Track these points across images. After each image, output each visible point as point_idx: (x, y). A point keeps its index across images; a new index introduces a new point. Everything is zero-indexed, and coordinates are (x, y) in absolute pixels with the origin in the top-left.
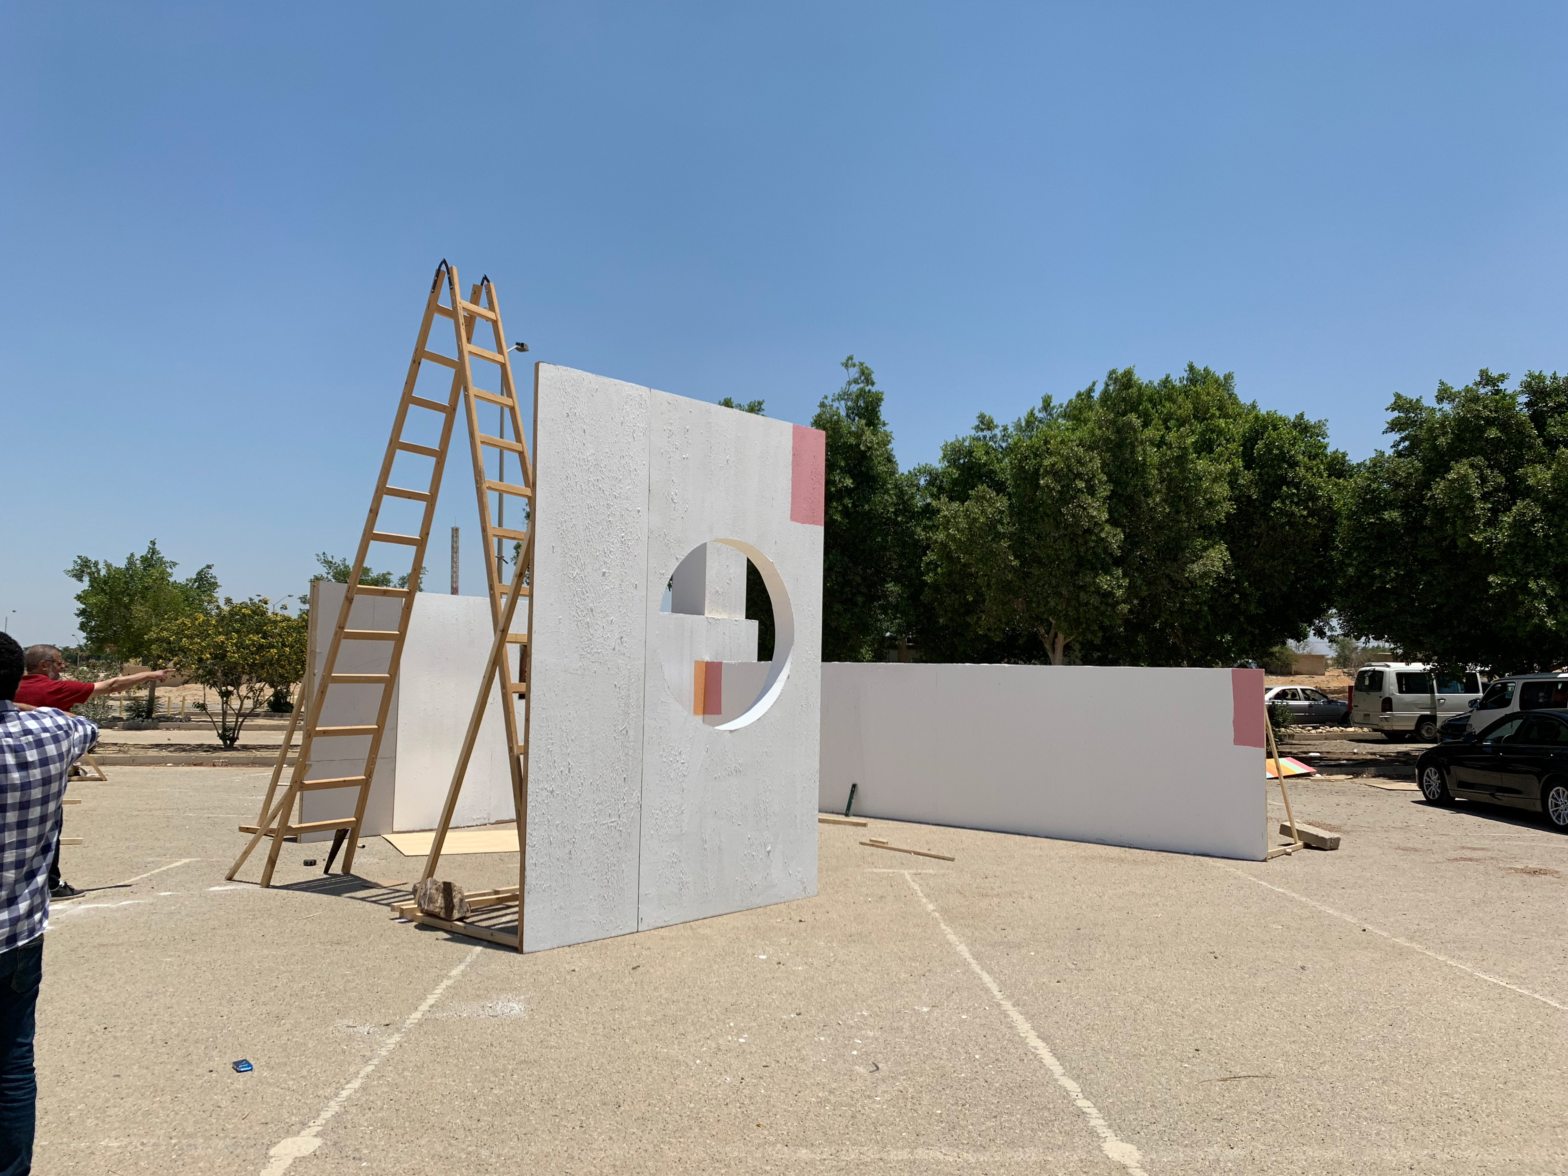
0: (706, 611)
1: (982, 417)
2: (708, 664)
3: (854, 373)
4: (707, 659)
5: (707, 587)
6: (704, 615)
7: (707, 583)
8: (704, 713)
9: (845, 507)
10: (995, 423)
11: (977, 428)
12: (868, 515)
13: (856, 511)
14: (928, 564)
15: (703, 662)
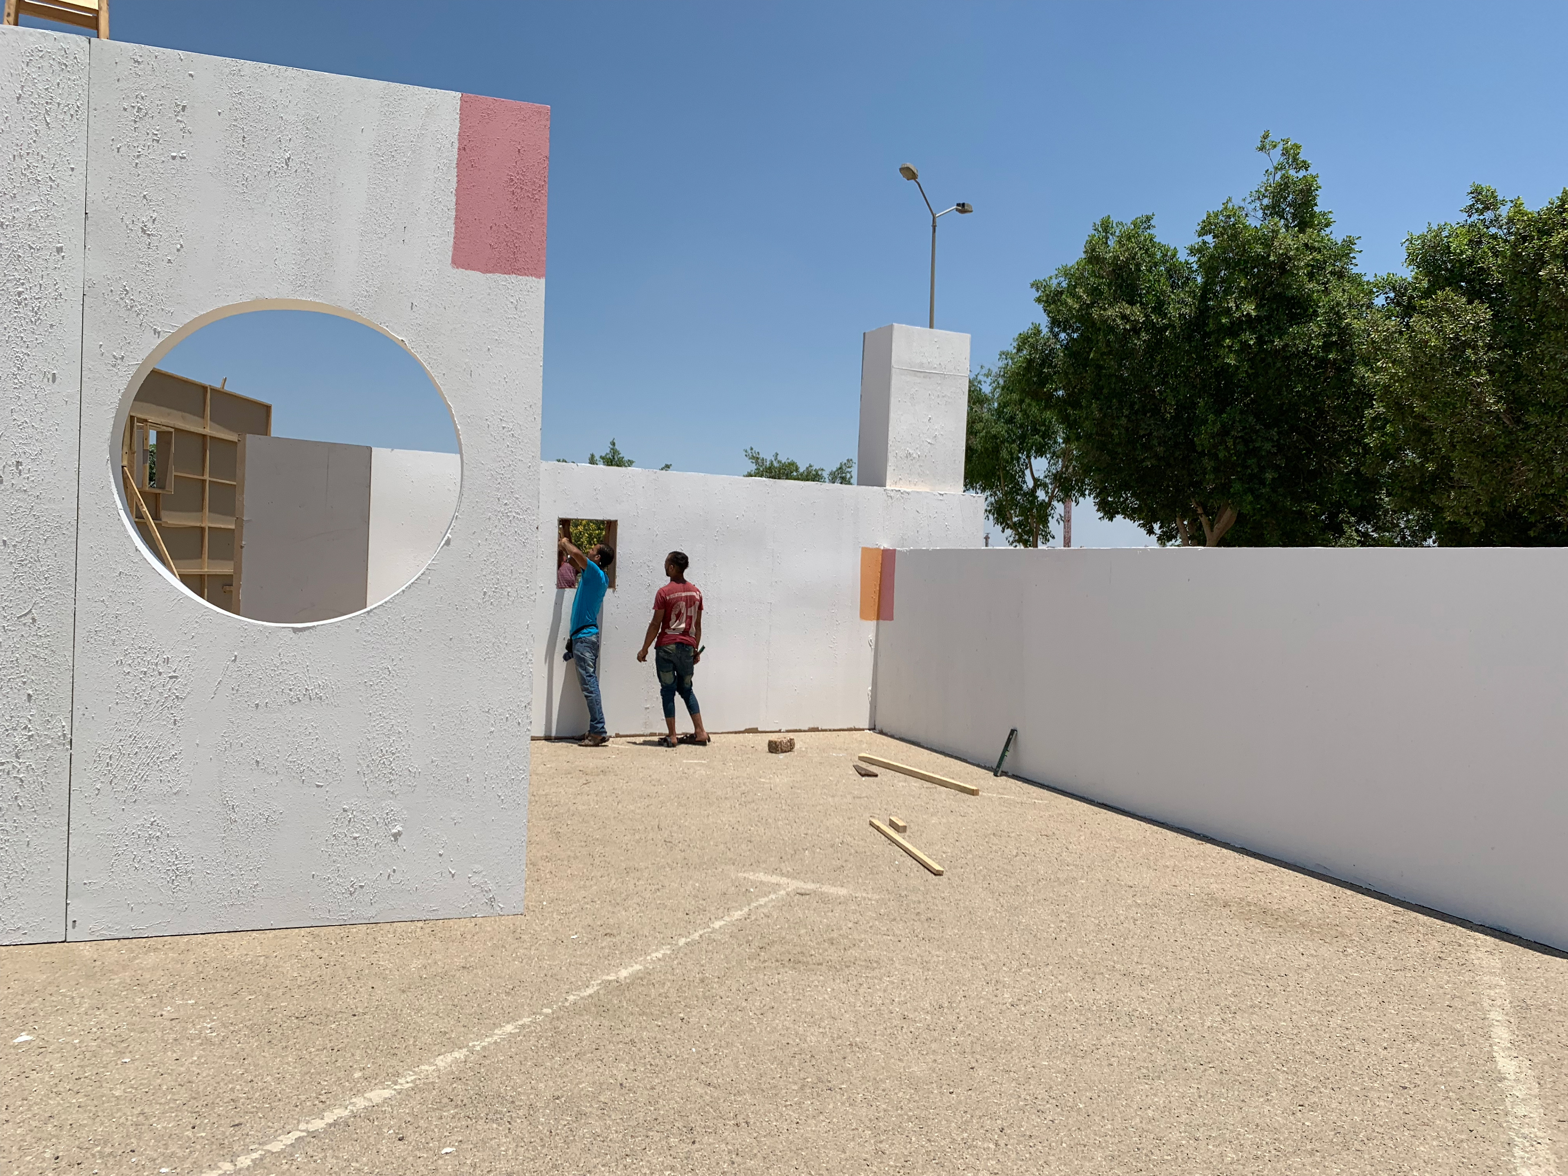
0: (888, 482)
1: (1477, 192)
2: (885, 551)
3: (1277, 156)
4: (885, 545)
5: (890, 449)
6: (882, 484)
7: (890, 443)
8: (878, 619)
9: (1245, 345)
10: (1500, 198)
11: (1470, 210)
12: (1281, 354)
13: (1262, 351)
14: (1374, 419)
15: (878, 549)
